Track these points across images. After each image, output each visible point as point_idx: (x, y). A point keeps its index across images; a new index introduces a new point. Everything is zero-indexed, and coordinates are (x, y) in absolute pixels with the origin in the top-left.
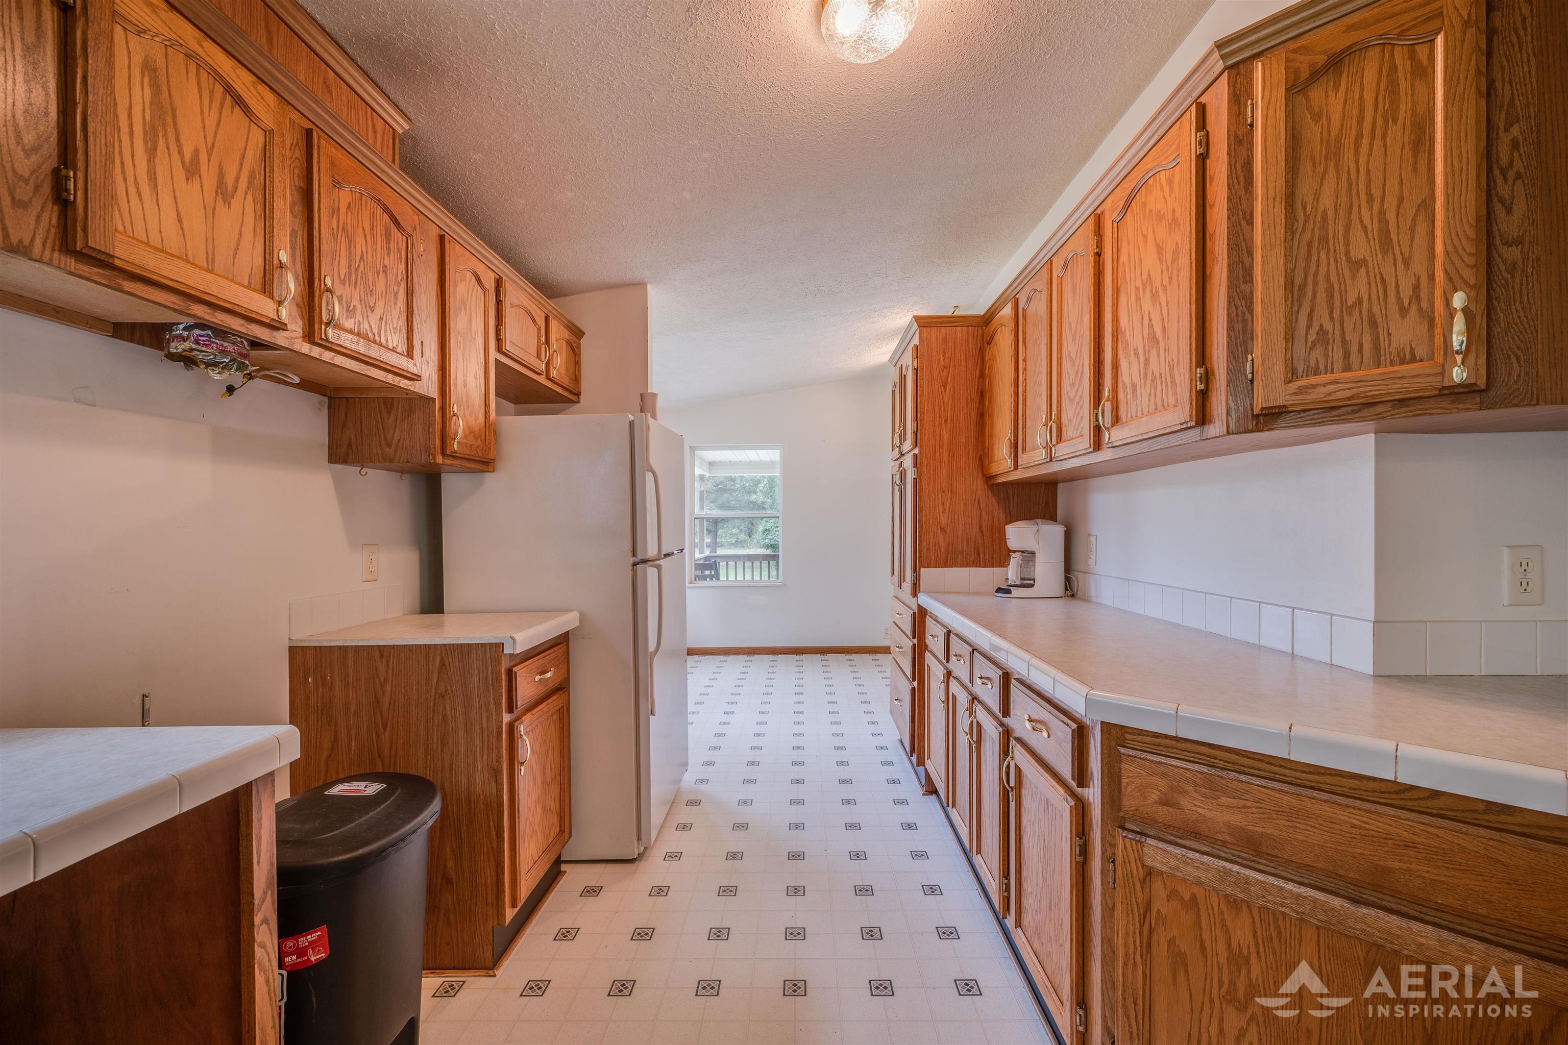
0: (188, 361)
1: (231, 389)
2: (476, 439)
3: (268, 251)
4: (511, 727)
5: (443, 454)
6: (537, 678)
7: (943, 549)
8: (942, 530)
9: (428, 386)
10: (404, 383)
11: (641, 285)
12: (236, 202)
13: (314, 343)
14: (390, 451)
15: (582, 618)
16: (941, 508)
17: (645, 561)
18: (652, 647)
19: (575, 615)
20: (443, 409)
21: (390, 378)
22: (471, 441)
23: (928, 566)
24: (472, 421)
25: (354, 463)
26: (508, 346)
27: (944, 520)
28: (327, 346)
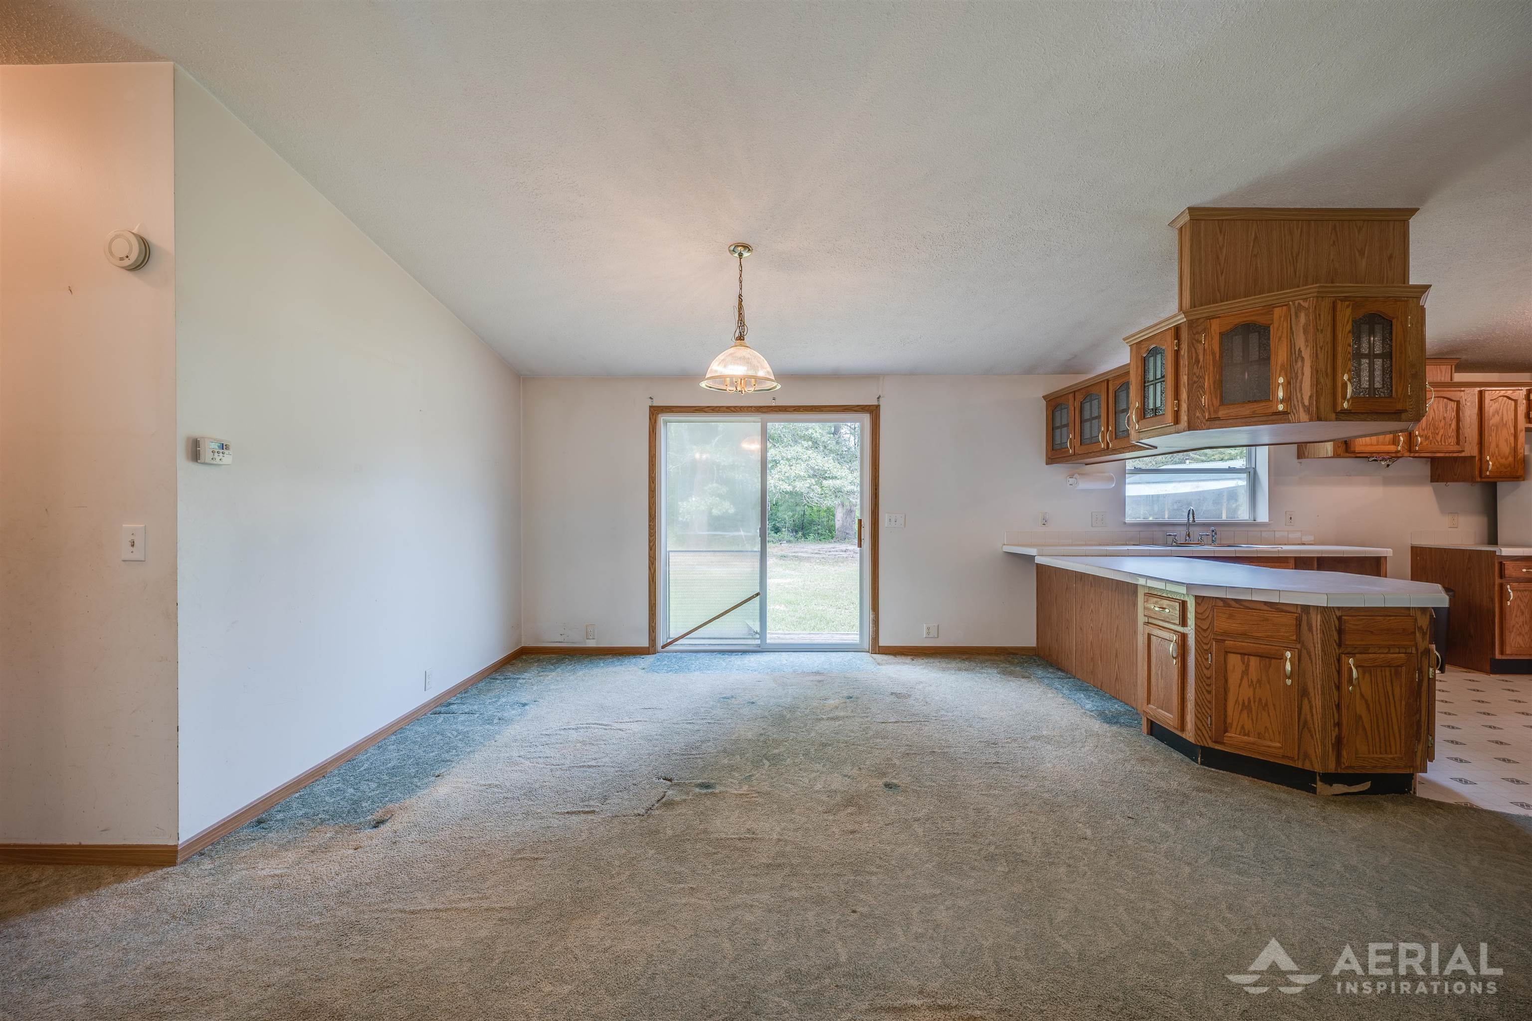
2: (1506, 468)
4: (1502, 586)
5: (1483, 477)
6: (1522, 570)
9: (1471, 452)
10: (1456, 454)
13: (1412, 452)
20: (1480, 459)
21: (1449, 454)
22: (1502, 470)
24: (1502, 461)
25: (1443, 481)
28: (1417, 452)
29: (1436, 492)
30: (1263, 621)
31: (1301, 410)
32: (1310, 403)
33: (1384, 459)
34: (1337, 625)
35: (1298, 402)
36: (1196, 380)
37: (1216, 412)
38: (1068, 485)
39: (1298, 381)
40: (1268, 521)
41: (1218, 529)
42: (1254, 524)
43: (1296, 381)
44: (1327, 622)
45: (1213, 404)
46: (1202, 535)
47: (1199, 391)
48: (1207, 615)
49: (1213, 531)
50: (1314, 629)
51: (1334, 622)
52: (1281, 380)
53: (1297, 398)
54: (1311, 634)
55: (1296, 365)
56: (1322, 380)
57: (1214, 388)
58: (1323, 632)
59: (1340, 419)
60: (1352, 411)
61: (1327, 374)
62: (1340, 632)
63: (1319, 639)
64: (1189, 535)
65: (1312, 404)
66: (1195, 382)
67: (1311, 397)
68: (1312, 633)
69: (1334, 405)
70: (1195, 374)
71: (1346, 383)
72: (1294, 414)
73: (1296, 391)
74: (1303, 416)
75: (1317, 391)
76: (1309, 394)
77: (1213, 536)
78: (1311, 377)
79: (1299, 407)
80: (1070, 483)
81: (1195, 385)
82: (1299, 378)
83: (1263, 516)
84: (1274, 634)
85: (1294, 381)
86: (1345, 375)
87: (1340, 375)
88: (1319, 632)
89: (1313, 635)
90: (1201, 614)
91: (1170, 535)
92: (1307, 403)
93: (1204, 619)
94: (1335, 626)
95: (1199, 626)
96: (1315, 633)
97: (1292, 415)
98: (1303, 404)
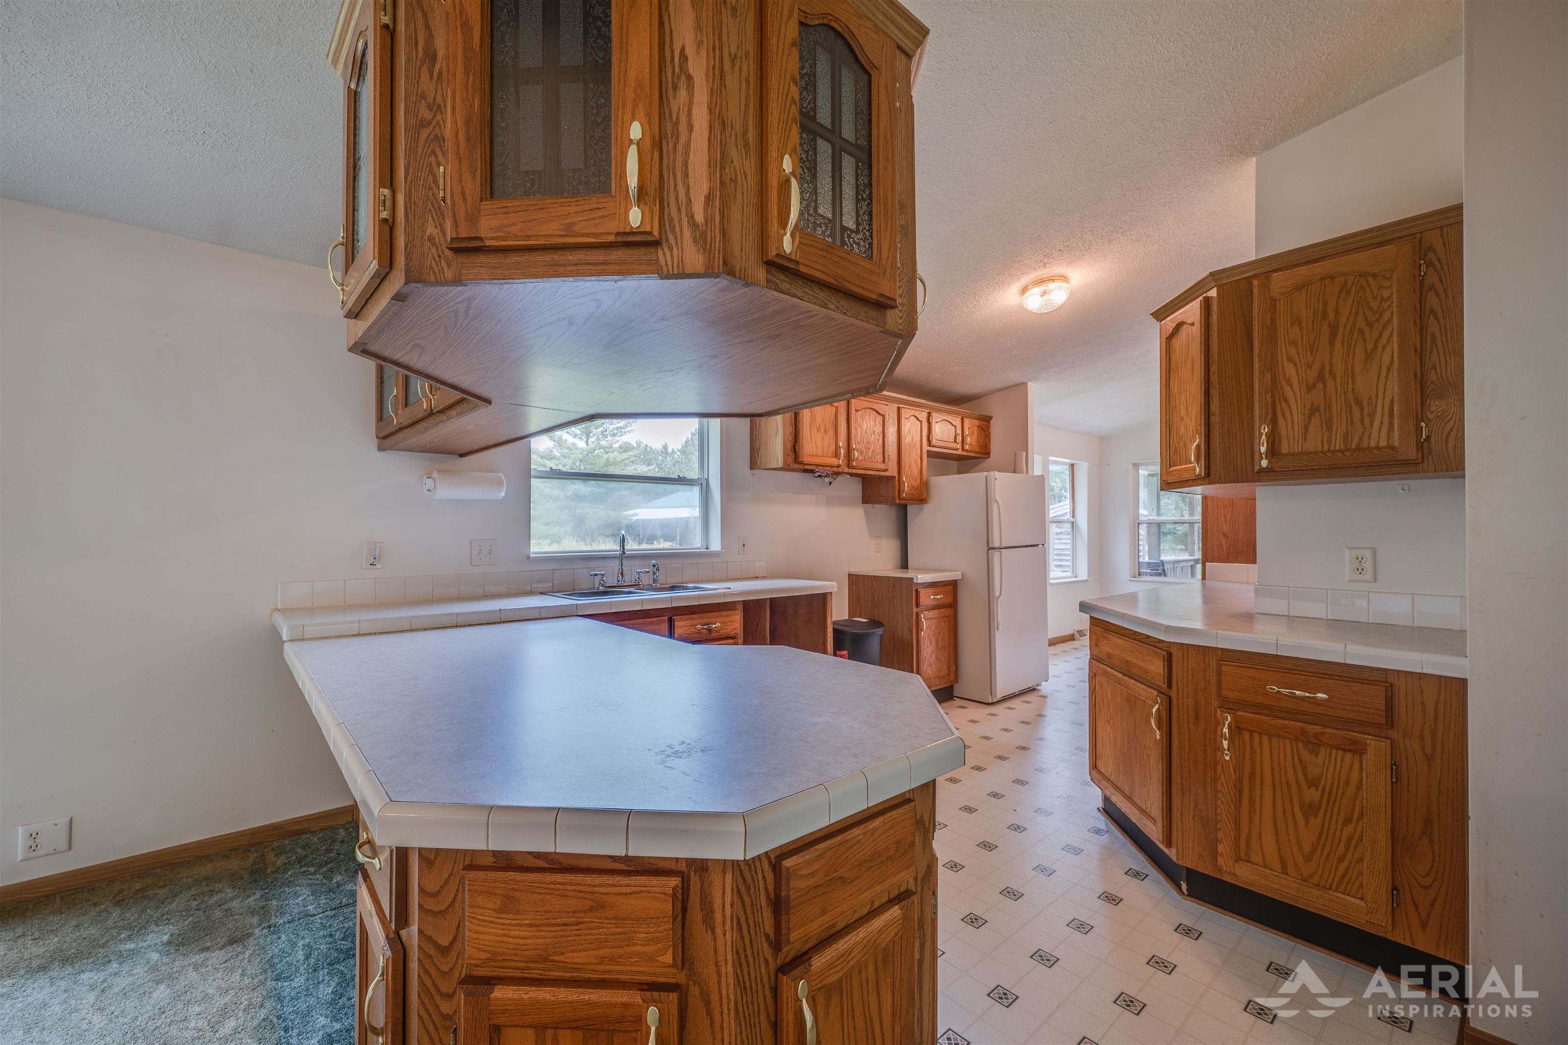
0: (820, 476)
1: (830, 483)
2: (916, 490)
3: (837, 443)
4: (918, 615)
5: (899, 499)
6: (932, 597)
7: (1225, 550)
8: (1225, 535)
9: (893, 471)
10: (882, 473)
11: (1024, 384)
12: (829, 434)
13: (849, 468)
14: (881, 498)
15: (963, 575)
16: (1223, 519)
17: (994, 548)
18: (997, 594)
19: (959, 573)
20: (899, 480)
21: (876, 473)
22: (913, 492)
23: (1213, 561)
24: (913, 483)
25: (871, 503)
26: (934, 442)
27: (1226, 528)
28: (854, 468)
29: (867, 515)
30: (591, 909)
31: (687, 234)
32: (708, 219)
33: (827, 476)
34: (771, 888)
35: (679, 210)
36: (428, 115)
37: (473, 218)
38: (425, 491)
39: (680, 147)
40: (720, 549)
41: (661, 563)
42: (706, 554)
43: (675, 146)
44: (748, 889)
45: (463, 193)
46: (639, 573)
47: (434, 153)
48: (451, 899)
49: (654, 566)
50: (718, 916)
51: (764, 878)
52: (636, 131)
53: (677, 199)
54: (709, 937)
55: (675, 97)
56: (734, 154)
57: (468, 139)
58: (739, 922)
59: (776, 284)
60: (802, 268)
61: (746, 145)
62: (778, 905)
63: (729, 950)
64: (622, 574)
65: (713, 219)
66: (423, 124)
67: (709, 198)
68: (713, 932)
69: (763, 238)
70: (423, 96)
71: (788, 181)
72: (671, 249)
73: (675, 178)
74: (694, 258)
75: (722, 183)
76: (705, 190)
77: (654, 573)
78: (709, 140)
79: (681, 227)
80: (428, 487)
81: (425, 133)
82: (683, 139)
83: (716, 545)
84: (620, 951)
85: (671, 146)
86: (787, 157)
87: (774, 154)
88: (728, 926)
89: (715, 939)
90: (435, 895)
91: (596, 575)
92: (699, 218)
93: (442, 913)
94: (767, 891)
95: (429, 939)
96: (719, 931)
97: (666, 250)
98: (691, 217)
